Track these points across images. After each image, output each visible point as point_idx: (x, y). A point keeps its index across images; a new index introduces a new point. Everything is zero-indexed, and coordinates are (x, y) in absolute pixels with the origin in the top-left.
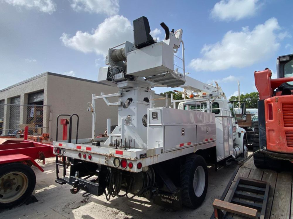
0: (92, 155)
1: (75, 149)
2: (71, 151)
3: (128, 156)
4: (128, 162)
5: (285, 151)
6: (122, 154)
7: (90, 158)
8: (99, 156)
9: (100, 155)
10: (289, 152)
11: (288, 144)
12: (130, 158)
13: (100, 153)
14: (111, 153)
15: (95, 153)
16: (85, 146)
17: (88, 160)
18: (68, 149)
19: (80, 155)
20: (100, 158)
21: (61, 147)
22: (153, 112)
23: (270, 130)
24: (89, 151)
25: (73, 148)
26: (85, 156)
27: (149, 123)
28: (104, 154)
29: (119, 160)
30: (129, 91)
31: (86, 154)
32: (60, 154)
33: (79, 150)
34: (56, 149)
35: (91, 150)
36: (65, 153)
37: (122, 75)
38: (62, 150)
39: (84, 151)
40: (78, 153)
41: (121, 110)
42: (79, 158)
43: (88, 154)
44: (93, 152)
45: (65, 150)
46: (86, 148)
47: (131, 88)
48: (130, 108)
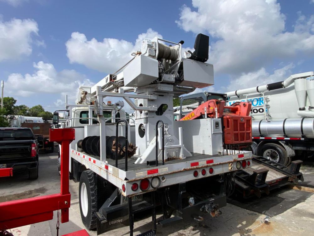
0: (213, 167)
1: (189, 167)
2: (182, 174)
3: (248, 157)
4: (247, 161)
5: (234, 143)
7: (211, 171)
8: (221, 166)
9: (223, 164)
11: (235, 140)
12: (248, 158)
13: (224, 162)
14: (234, 158)
15: (219, 163)
16: (205, 161)
17: (208, 174)
18: (171, 174)
19: (196, 174)
20: (223, 167)
21: (155, 175)
22: (216, 122)
23: (227, 133)
24: (211, 164)
25: (184, 168)
26: (204, 172)
27: (213, 131)
28: (228, 161)
29: (240, 163)
30: (163, 96)
31: (205, 169)
32: (151, 189)
33: (195, 167)
34: (139, 183)
35: (213, 163)
36: (164, 182)
37: (173, 78)
38: (154, 179)
39: (203, 166)
40: (193, 172)
41: (153, 117)
42: (195, 178)
43: (209, 168)
44: (216, 164)
45: (163, 177)
46: (205, 162)
47: (167, 94)
48: (165, 115)
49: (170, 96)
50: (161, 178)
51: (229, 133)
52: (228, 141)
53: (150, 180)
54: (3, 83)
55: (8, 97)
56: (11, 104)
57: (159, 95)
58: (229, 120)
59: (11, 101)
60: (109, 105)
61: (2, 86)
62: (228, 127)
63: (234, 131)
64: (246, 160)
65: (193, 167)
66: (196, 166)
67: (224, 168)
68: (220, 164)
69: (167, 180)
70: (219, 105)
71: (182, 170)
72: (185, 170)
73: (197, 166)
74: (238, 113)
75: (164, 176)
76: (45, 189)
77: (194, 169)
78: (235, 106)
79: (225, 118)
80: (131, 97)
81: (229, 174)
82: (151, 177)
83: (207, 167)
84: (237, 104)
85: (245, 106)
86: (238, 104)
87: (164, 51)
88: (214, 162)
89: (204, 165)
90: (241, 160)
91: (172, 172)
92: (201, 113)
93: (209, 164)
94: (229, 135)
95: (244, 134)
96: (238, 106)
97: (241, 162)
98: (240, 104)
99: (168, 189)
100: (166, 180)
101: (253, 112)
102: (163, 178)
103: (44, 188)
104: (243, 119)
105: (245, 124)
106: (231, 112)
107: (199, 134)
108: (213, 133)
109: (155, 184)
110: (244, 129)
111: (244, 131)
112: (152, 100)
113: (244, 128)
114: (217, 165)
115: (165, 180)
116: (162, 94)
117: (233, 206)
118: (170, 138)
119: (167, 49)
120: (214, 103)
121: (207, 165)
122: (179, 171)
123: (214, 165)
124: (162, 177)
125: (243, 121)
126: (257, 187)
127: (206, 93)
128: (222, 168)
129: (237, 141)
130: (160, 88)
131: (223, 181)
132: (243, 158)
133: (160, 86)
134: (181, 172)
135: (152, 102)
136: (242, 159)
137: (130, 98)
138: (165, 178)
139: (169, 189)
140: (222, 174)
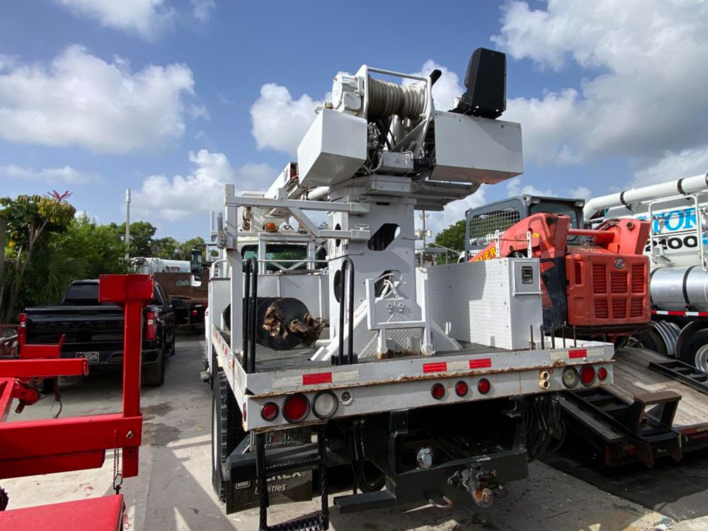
0: (490, 379)
1: (419, 374)
2: (398, 387)
3: (600, 357)
4: (597, 369)
5: (593, 324)
6: (586, 356)
7: (485, 387)
8: (517, 375)
9: (519, 371)
10: (597, 324)
11: (596, 315)
12: (602, 360)
13: (523, 366)
14: (556, 359)
15: (507, 368)
16: (464, 360)
17: (474, 395)
18: (366, 386)
19: (438, 391)
20: (520, 380)
21: (324, 386)
22: (523, 267)
23: (576, 298)
24: (483, 370)
25: (403, 375)
26: (462, 389)
27: (514, 289)
28: (537, 365)
29: (576, 371)
30: (387, 204)
31: (467, 381)
32: (312, 418)
33: (435, 374)
34: (280, 404)
35: (490, 366)
36: (347, 405)
37: (408, 160)
38: (322, 397)
39: (460, 373)
40: (431, 385)
41: (361, 254)
42: (435, 402)
43: (477, 380)
44: (500, 369)
45: (347, 392)
46: (467, 363)
47: (396, 200)
48: (393, 251)
49: (407, 204)
50: (339, 394)
51: (581, 298)
52: (577, 317)
53: (310, 398)
54: (129, 195)
55: (142, 222)
56: (146, 236)
57: (379, 203)
58: (582, 263)
59: (146, 229)
60: (301, 232)
61: (127, 200)
62: (578, 281)
63: (595, 292)
64: (595, 364)
65: (429, 374)
66: (439, 373)
67: (522, 382)
68: (512, 371)
69: (356, 400)
70: (553, 227)
71: (399, 379)
72: (407, 381)
73: (442, 373)
74: (613, 246)
75: (349, 391)
76: (168, 407)
77: (433, 378)
78: (607, 229)
79: (570, 260)
80: (303, 207)
81: (542, 398)
82: (312, 392)
83: (471, 375)
84: (612, 223)
85: (631, 230)
86: (614, 226)
87: (386, 97)
88: (492, 363)
89: (465, 372)
90: (579, 365)
91: (370, 381)
92: (511, 247)
93: (476, 370)
94: (580, 303)
95: (626, 300)
96: (614, 231)
97: (578, 369)
98: (619, 224)
99: (360, 424)
100: (353, 401)
101: (667, 246)
102: (346, 396)
103: (168, 404)
104: (622, 263)
105: (629, 276)
106: (597, 245)
107: (484, 296)
108: (514, 294)
109: (325, 407)
110: (626, 289)
111: (626, 292)
112: (360, 215)
113: (626, 285)
114: (502, 372)
115: (351, 399)
116: (384, 200)
117: (579, 482)
118: (399, 305)
119: (392, 92)
120: (542, 223)
121: (472, 372)
122: (388, 380)
123: (492, 373)
124: (344, 391)
125: (624, 267)
126: (644, 438)
127: (525, 199)
128: (518, 382)
129: (605, 320)
130: (376, 185)
131: (520, 415)
132: (584, 358)
133: (376, 180)
134: (394, 383)
135: (358, 219)
136: (582, 361)
137: (302, 211)
138: (351, 395)
139: (362, 422)
140: (518, 396)
